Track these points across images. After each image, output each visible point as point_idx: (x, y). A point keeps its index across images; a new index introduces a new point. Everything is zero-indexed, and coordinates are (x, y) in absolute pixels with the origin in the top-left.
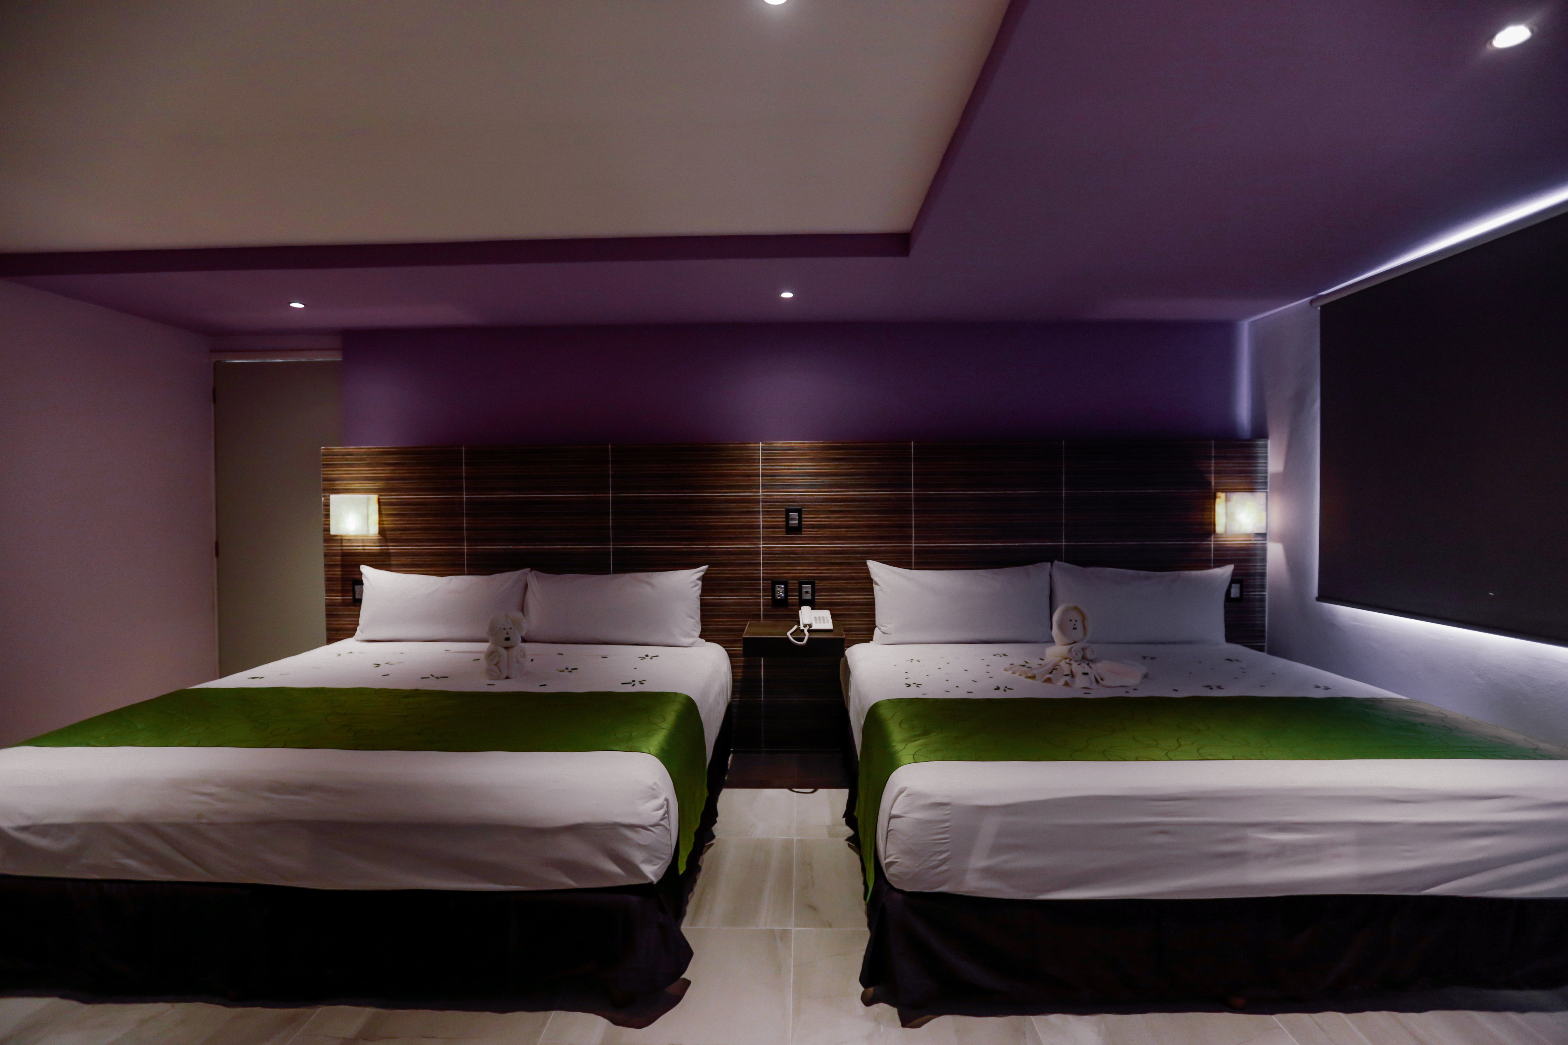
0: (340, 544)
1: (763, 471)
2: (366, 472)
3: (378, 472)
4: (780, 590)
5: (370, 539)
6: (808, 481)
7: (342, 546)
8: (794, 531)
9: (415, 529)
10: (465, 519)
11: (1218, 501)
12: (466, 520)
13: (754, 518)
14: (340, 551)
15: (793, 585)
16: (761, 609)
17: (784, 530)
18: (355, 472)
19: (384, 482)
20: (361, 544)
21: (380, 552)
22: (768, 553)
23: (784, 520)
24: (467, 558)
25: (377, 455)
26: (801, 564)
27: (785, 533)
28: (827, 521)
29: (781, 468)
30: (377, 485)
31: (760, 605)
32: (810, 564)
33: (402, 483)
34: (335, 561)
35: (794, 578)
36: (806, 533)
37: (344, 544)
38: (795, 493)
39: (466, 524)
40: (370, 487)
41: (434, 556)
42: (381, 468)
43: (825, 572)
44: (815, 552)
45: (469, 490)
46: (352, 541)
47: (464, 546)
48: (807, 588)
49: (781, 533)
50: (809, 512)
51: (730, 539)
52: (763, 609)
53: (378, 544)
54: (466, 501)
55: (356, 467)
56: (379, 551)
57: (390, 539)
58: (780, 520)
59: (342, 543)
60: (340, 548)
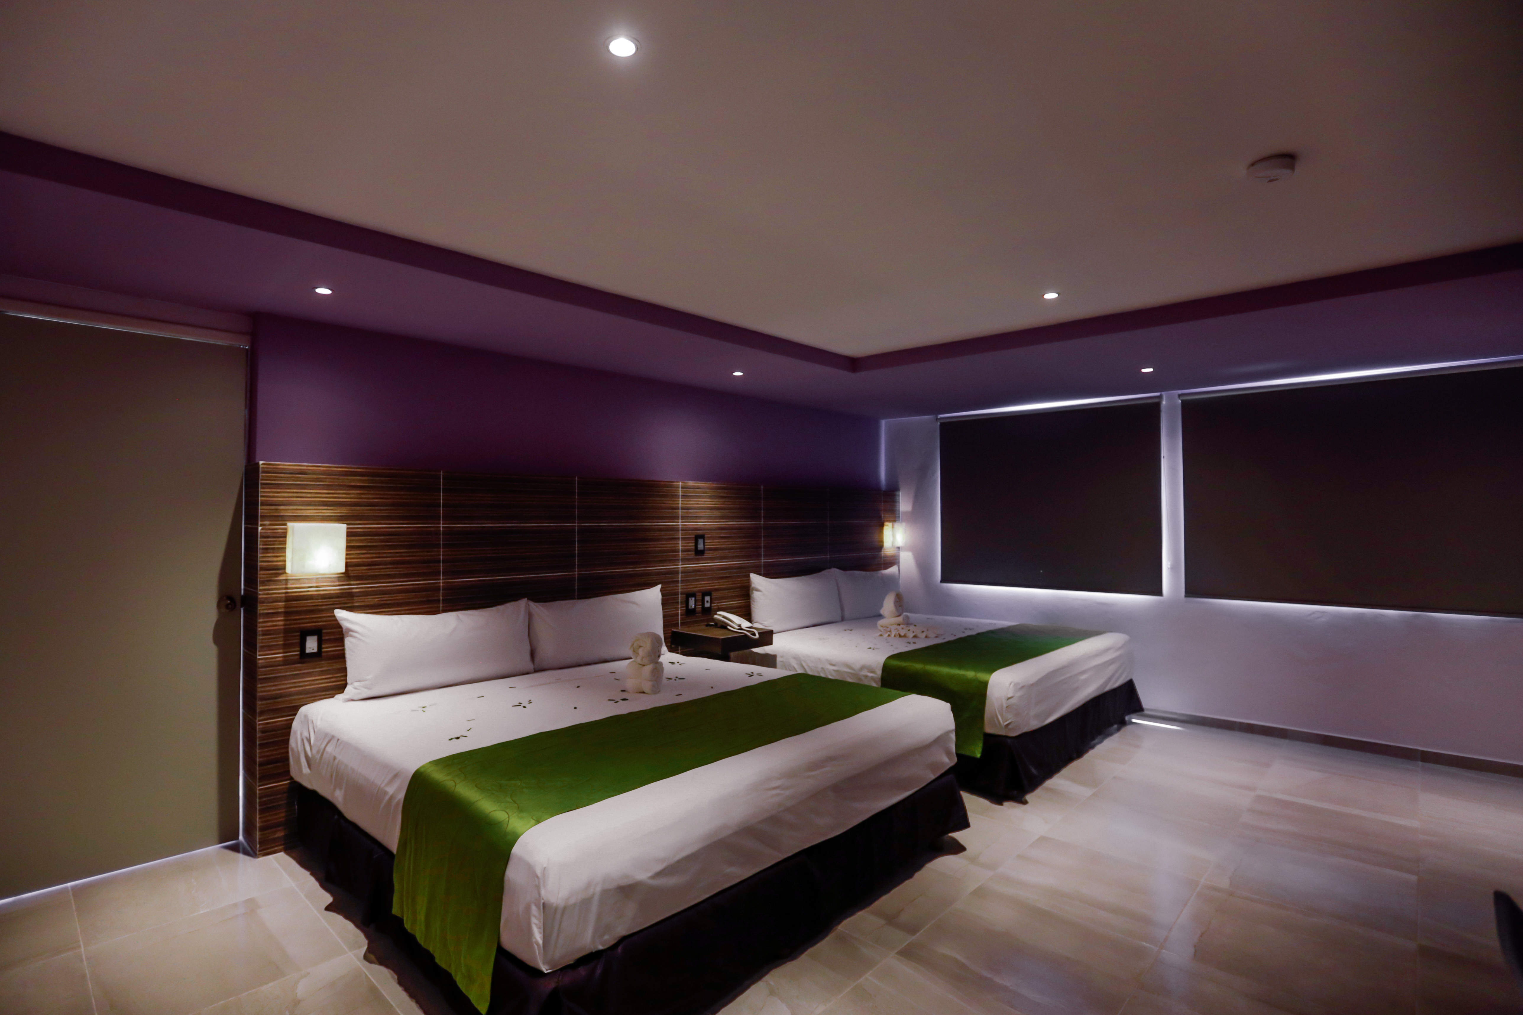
0: (284, 586)
1: (682, 505)
2: (324, 495)
3: (340, 496)
4: (692, 603)
5: (328, 578)
6: (708, 513)
7: (287, 588)
8: (699, 553)
9: (386, 563)
10: (441, 550)
11: (885, 528)
12: (442, 552)
13: (675, 544)
14: (284, 595)
15: (699, 597)
16: (678, 618)
17: (693, 553)
18: (310, 494)
19: (348, 508)
20: (314, 585)
21: (340, 593)
22: (685, 572)
23: (694, 544)
24: (442, 593)
25: (339, 475)
26: (703, 580)
27: (694, 555)
28: (719, 545)
29: (693, 503)
30: (339, 511)
31: (678, 616)
32: (708, 579)
33: (370, 510)
34: (276, 609)
35: (699, 591)
36: (708, 555)
37: (289, 586)
38: (700, 523)
39: (443, 555)
40: (332, 514)
41: (406, 593)
42: (344, 492)
43: (717, 584)
44: (711, 569)
45: (447, 518)
46: (301, 581)
47: (440, 580)
48: (707, 598)
49: (692, 555)
50: (709, 538)
51: (661, 561)
52: (681, 618)
53: (337, 583)
54: (442, 531)
55: (313, 489)
56: (339, 591)
57: (354, 576)
58: (691, 545)
59: (286, 584)
60: (284, 591)
